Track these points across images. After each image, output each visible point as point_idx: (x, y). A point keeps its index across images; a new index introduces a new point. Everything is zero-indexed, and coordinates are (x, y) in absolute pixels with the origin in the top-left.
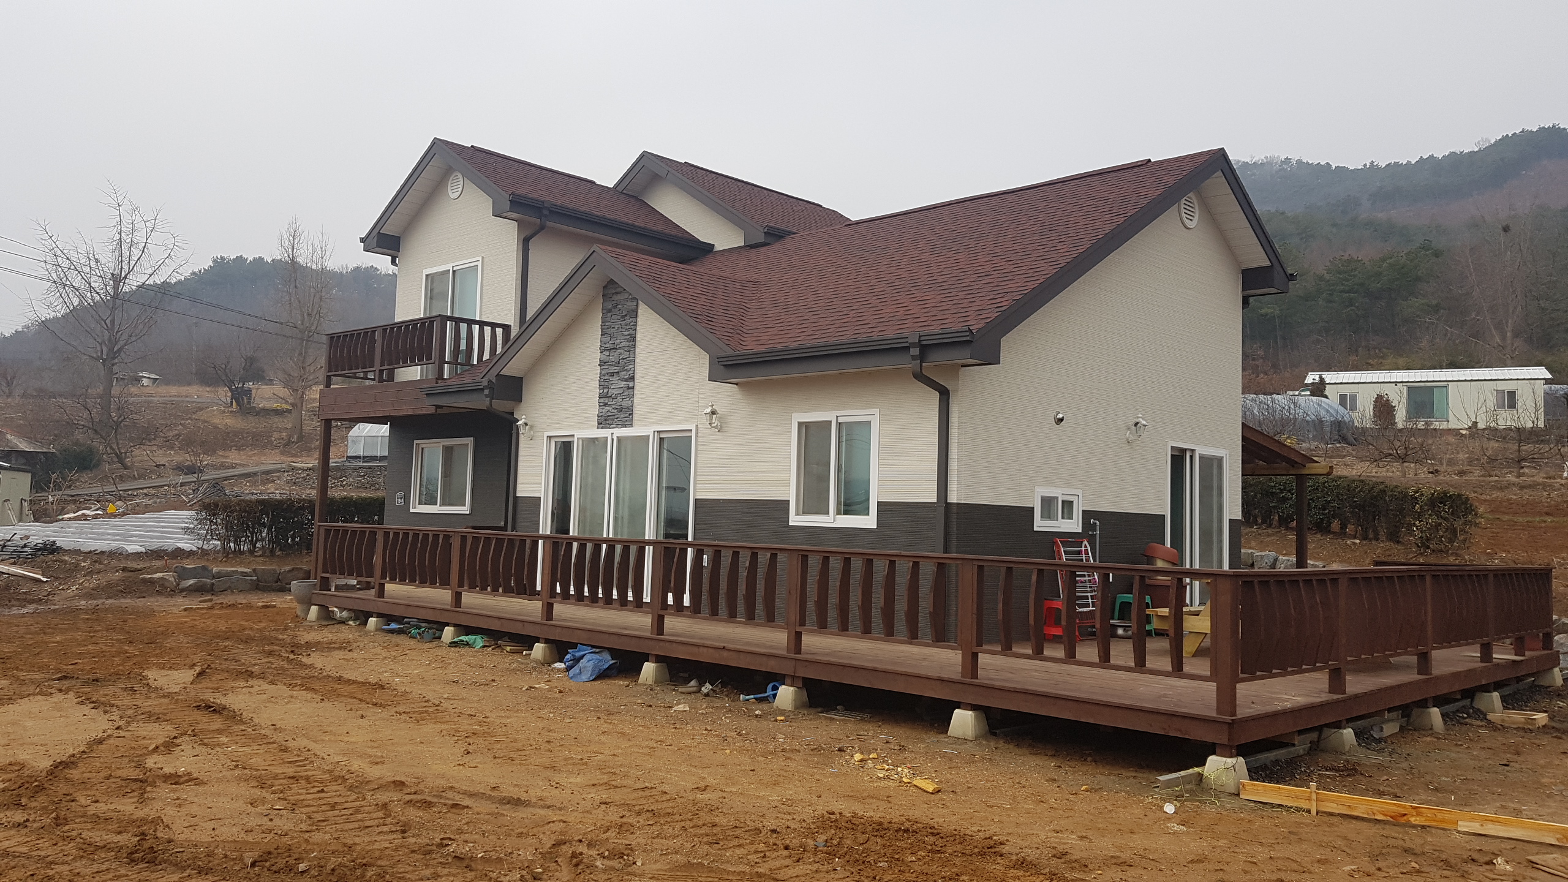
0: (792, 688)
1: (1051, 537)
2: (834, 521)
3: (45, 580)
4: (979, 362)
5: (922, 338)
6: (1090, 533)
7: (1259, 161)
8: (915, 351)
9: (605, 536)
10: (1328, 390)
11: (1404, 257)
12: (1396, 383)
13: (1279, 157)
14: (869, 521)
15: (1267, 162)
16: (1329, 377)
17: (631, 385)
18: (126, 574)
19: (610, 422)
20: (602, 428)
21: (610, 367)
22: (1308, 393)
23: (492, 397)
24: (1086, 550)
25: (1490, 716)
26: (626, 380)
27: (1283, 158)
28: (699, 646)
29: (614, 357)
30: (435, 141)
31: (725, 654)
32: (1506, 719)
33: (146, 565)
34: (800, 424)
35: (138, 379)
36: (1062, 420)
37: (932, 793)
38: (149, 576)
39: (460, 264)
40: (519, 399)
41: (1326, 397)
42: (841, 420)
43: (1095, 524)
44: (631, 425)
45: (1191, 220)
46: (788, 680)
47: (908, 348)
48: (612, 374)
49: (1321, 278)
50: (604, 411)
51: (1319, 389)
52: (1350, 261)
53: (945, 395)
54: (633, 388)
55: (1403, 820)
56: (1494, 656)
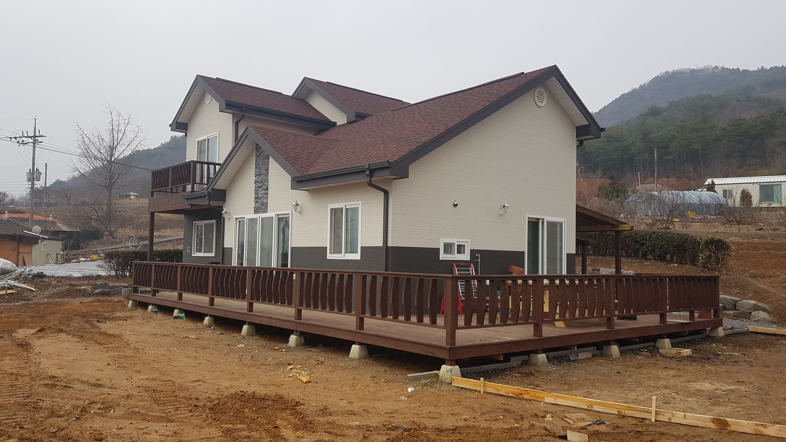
0: (295, 336)
1: (450, 263)
2: (344, 256)
3: (35, 290)
4: (400, 177)
5: (370, 166)
6: (476, 260)
7: (701, 68)
8: (368, 172)
9: (257, 266)
10: (716, 188)
11: (769, 117)
12: (753, 183)
13: (711, 65)
14: (357, 256)
15: (705, 69)
16: (717, 181)
17: (267, 192)
18: (71, 287)
19: (259, 210)
20: (256, 213)
21: (259, 184)
22: (706, 190)
23: (210, 200)
24: (472, 269)
25: (661, 351)
26: (265, 190)
27: (714, 66)
28: (263, 317)
29: (260, 179)
30: (198, 77)
31: (272, 320)
32: (668, 352)
33: (81, 282)
34: (331, 209)
35: (129, 196)
36: (456, 205)
37: (305, 383)
38: (79, 288)
39: (210, 135)
40: (224, 200)
41: (715, 192)
42: (347, 207)
43: (478, 256)
44: (267, 212)
45: (542, 102)
46: (295, 333)
47: (364, 171)
48: (259, 187)
49: (724, 129)
50: (256, 205)
51: (711, 188)
52: (739, 119)
53: (386, 194)
54: (268, 194)
55: (521, 396)
56: (667, 320)
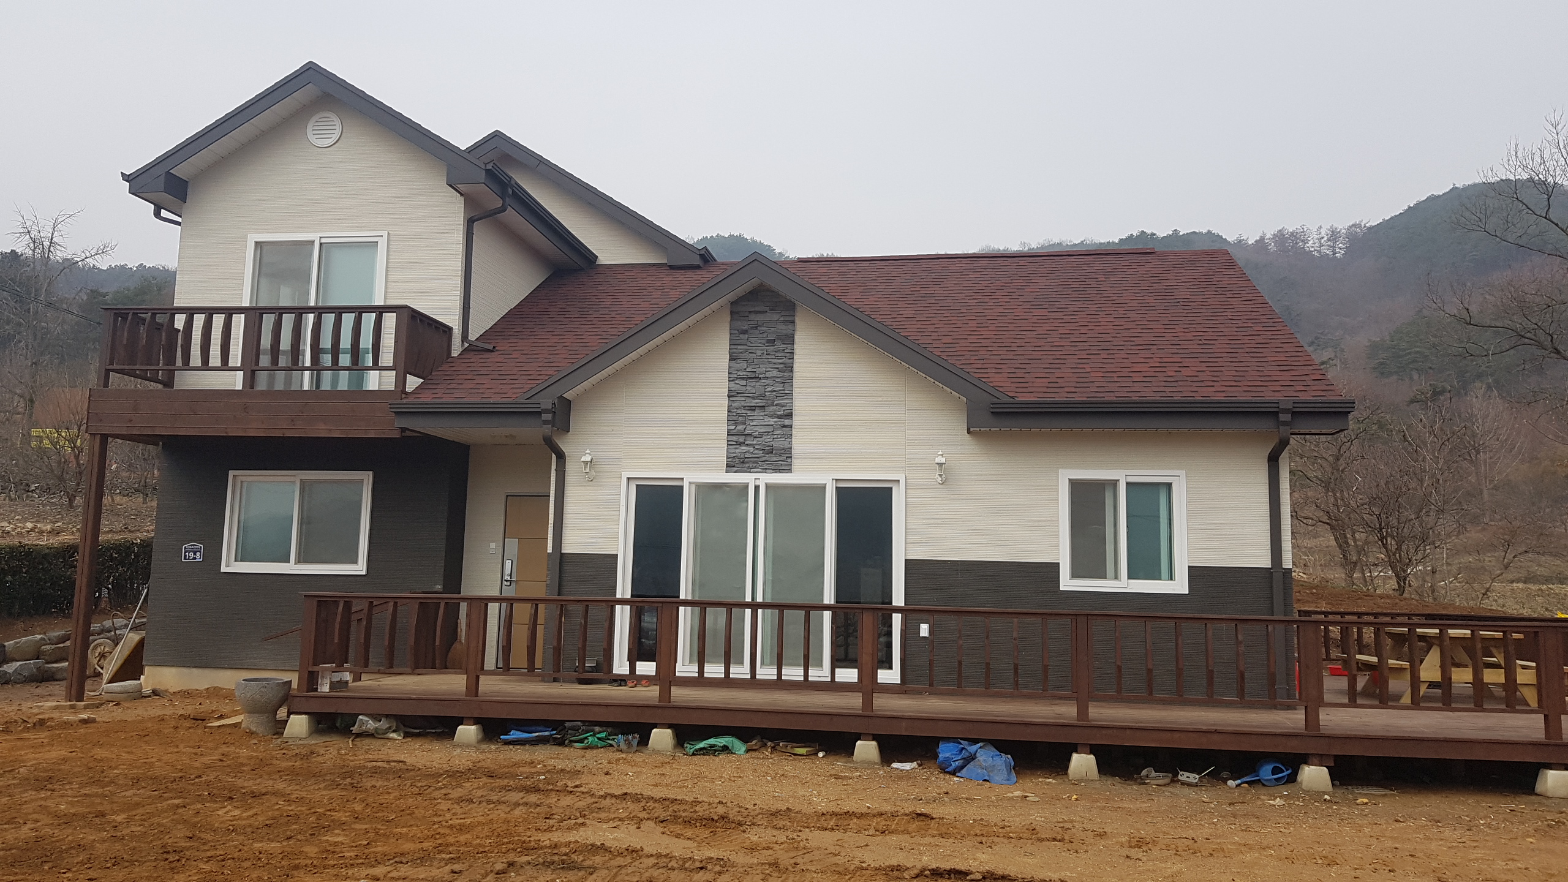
5: (1296, 405)
8: (1286, 417)
14: (1180, 585)
17: (787, 422)
19: (751, 465)
20: (736, 472)
21: (748, 400)
26: (777, 417)
28: (1172, 731)
29: (753, 387)
31: (1217, 737)
34: (1070, 481)
39: (334, 235)
40: (566, 429)
42: (1131, 479)
44: (790, 471)
46: (1312, 760)
47: (1273, 413)
48: (753, 408)
50: (736, 451)
53: (1274, 462)
54: (791, 427)
